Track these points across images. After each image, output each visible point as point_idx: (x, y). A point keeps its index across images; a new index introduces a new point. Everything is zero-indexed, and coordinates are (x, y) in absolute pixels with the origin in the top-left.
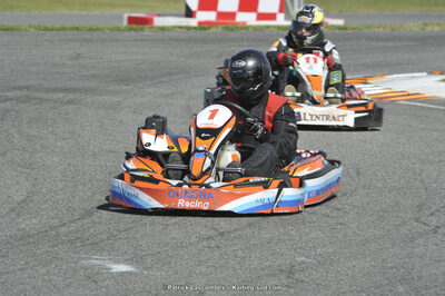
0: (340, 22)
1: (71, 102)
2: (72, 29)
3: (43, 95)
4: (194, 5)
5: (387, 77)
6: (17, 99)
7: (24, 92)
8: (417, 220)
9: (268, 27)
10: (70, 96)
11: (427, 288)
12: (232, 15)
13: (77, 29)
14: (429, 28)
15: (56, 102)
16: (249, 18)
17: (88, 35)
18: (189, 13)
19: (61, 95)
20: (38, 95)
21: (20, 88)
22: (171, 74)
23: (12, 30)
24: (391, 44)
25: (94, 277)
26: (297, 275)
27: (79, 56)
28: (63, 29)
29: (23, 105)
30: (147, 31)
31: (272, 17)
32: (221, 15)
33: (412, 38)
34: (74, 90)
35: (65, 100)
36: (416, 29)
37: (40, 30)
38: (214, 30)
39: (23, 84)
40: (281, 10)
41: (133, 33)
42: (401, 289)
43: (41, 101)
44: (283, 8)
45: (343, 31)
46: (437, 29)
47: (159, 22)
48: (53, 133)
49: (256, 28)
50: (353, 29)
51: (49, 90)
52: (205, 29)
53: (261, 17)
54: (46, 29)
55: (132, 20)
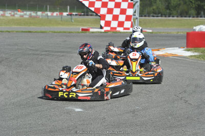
0: (151, 31)
1: (63, 56)
2: (63, 32)
4: (103, 25)
5: (166, 49)
6: (45, 55)
7: (48, 53)
8: (175, 95)
9: (127, 32)
10: (62, 54)
11: (178, 117)
12: (115, 28)
13: (65, 32)
14: (179, 33)
15: (58, 56)
16: (121, 29)
17: (68, 34)
18: (101, 28)
19: (59, 54)
20: (52, 53)
21: (46, 51)
23: (44, 32)
24: (167, 38)
25: (69, 112)
26: (136, 113)
27: (65, 41)
28: (60, 32)
29: (47, 57)
30: (87, 33)
31: (128, 29)
32: (112, 28)
33: (174, 36)
34: (63, 52)
36: (175, 33)
37: (53, 32)
38: (109, 33)
40: (131, 27)
42: (170, 118)
43: (53, 55)
44: (132, 26)
45: (151, 34)
46: (182, 33)
47: (91, 30)
48: (56, 66)
49: (123, 32)
50: (155, 33)
51: (56, 52)
52: (107, 32)
53: (125, 29)
54: (55, 32)
55: (83, 30)
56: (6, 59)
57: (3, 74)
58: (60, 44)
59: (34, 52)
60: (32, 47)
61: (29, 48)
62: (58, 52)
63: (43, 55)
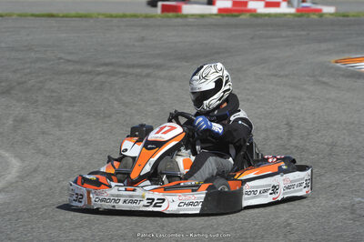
0: (332, 10)
1: (148, 75)
3: (125, 70)
9: (285, 15)
12: (245, 4)
13: (135, 16)
15: (137, 76)
16: (258, 6)
17: (145, 22)
19: (139, 70)
20: (121, 70)
21: (106, 65)
22: (218, 53)
27: (143, 39)
28: (124, 16)
29: (113, 78)
31: (277, 5)
32: (236, 4)
34: (147, 66)
35: (144, 74)
37: (107, 17)
39: (107, 61)
41: (179, 20)
43: (126, 75)
45: (345, 18)
50: (353, 16)
51: (129, 66)
52: (235, 16)
53: (268, 5)
54: (111, 16)
56: (19, 84)
57: (23, 120)
58: (133, 45)
59: (78, 67)
60: (70, 53)
61: (62, 55)
62: (133, 66)
63: (102, 73)
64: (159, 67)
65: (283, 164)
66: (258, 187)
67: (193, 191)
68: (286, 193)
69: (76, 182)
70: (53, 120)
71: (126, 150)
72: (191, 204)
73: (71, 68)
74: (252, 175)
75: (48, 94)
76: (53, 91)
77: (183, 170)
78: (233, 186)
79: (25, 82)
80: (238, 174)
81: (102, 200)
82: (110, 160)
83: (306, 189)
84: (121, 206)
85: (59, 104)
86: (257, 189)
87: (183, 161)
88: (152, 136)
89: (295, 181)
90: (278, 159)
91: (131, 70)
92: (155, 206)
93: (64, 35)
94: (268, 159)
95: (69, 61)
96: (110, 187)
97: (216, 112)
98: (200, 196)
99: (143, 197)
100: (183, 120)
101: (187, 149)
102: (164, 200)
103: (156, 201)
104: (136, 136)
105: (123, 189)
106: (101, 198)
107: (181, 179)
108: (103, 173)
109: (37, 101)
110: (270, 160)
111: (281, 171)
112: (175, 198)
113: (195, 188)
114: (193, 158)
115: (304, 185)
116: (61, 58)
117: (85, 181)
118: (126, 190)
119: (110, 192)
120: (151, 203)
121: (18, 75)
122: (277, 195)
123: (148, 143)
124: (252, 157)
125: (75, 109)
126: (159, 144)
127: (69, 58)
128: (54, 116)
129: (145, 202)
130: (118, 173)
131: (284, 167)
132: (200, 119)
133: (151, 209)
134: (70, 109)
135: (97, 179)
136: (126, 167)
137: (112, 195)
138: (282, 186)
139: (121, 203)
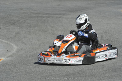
64: (64, 14)
65: (108, 47)
66: (100, 55)
67: (79, 57)
68: (109, 57)
69: (40, 55)
70: (28, 33)
71: (56, 44)
72: (79, 61)
73: (35, 15)
74: (98, 51)
75: (27, 24)
76: (28, 23)
77: (75, 50)
78: (92, 55)
79: (19, 20)
80: (93, 51)
81: (49, 61)
82: (50, 47)
83: (116, 55)
84: (55, 62)
85: (30, 27)
86: (100, 56)
87: (75, 47)
88: (65, 39)
89: (112, 53)
90: (106, 45)
91: (55, 16)
92: (67, 62)
93: (33, 4)
94: (103, 45)
95: (34, 13)
96: (52, 56)
97: (85, 30)
98: (82, 58)
99: (63, 59)
100: (74, 33)
101: (76, 43)
102: (70, 60)
103: (67, 60)
104: (58, 39)
105: (56, 56)
106: (49, 60)
107: (75, 53)
108: (49, 52)
109: (23, 27)
110: (104, 46)
111: (107, 50)
112: (74, 59)
113: (80, 56)
114: (78, 46)
115: (115, 54)
116: (32, 12)
117: (43, 54)
118: (57, 57)
119: (52, 58)
120: (65, 61)
121: (17, 18)
122: (106, 58)
123: (64, 41)
124: (97, 45)
125: (36, 29)
126: (67, 41)
127: (34, 12)
128: (28, 32)
129: (64, 61)
130: (54, 51)
131: (109, 48)
132: (80, 32)
133: (65, 63)
134: (34, 29)
135: (47, 53)
136: (56, 49)
137: (53, 59)
138: (108, 54)
139: (55, 61)
